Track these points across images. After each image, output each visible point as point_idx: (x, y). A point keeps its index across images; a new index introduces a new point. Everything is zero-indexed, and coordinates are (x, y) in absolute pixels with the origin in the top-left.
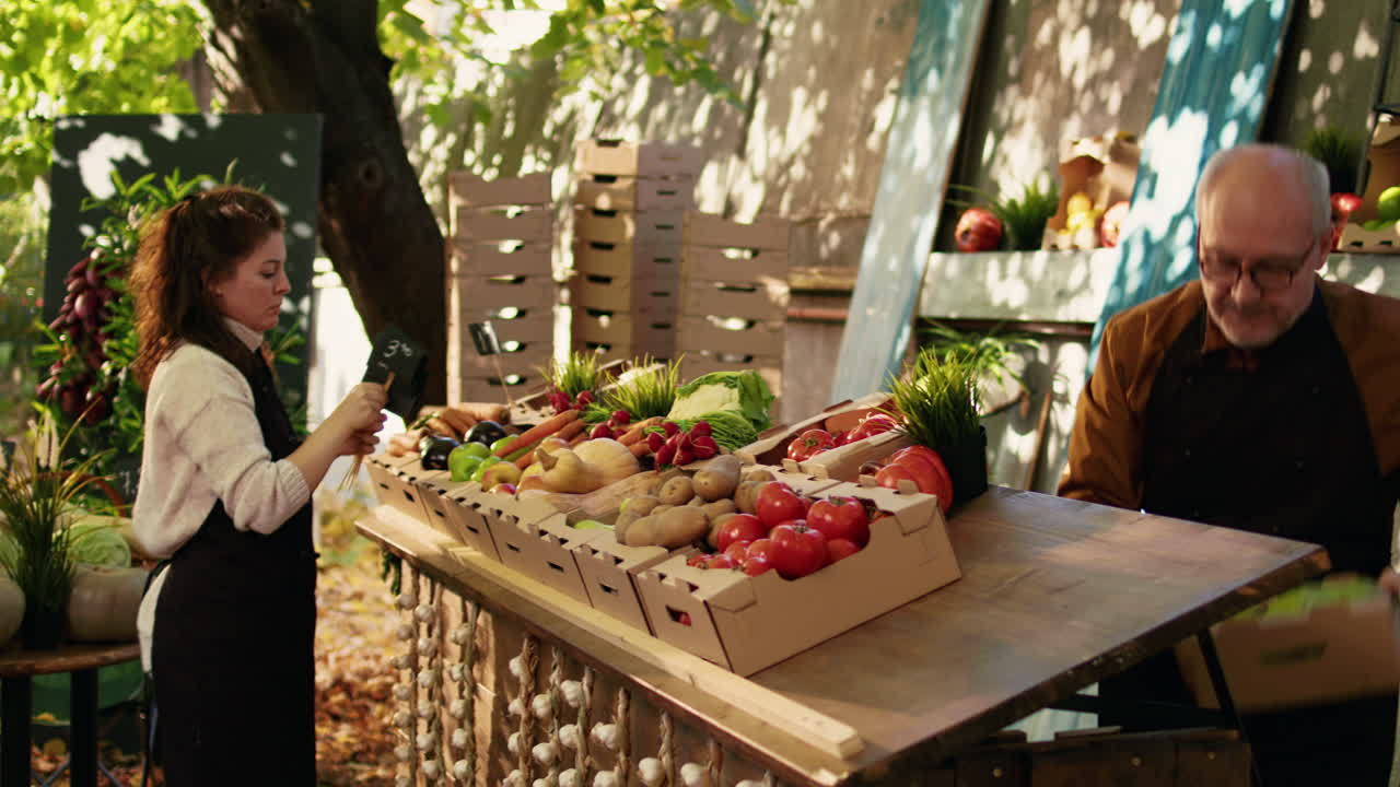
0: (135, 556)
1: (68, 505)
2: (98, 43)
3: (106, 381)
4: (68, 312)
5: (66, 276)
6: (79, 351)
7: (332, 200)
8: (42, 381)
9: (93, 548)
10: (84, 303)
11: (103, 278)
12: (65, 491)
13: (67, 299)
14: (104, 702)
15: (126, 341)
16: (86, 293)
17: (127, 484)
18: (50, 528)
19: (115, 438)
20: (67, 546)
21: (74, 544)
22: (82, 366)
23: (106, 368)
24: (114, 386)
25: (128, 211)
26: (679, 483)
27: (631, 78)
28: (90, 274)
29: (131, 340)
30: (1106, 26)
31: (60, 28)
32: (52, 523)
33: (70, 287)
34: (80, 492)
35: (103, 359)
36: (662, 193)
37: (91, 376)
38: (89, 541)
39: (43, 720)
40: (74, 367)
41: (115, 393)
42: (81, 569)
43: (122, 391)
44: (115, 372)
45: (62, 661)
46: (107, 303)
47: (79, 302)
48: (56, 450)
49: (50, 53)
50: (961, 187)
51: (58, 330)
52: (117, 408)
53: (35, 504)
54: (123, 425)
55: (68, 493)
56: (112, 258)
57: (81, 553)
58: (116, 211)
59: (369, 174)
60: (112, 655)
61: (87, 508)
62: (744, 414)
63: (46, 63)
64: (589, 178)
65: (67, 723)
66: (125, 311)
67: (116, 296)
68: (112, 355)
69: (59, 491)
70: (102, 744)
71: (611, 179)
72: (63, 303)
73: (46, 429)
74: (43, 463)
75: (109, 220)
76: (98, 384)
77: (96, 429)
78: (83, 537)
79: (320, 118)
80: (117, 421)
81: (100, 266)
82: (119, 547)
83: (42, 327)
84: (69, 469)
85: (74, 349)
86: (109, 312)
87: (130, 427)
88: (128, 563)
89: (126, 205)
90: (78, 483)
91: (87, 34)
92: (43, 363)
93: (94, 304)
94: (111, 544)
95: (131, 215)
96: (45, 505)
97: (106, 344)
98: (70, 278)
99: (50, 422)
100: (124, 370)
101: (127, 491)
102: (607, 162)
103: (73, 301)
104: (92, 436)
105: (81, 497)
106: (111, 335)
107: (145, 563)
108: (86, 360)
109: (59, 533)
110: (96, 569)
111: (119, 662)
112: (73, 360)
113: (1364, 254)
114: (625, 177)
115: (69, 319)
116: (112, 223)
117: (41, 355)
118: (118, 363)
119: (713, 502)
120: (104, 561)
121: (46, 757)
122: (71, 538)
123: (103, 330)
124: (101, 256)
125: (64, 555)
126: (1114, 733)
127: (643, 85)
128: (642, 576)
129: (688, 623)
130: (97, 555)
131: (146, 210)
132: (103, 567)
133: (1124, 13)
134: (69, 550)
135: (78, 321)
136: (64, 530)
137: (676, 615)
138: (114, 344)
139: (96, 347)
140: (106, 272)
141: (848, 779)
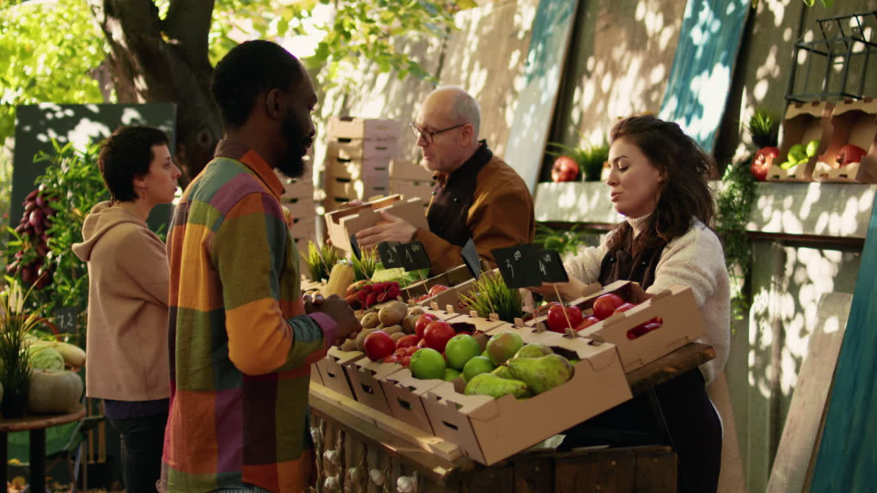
0: (67, 364)
1: (28, 335)
2: (41, 59)
3: (49, 262)
4: (25, 222)
5: (24, 201)
6: (32, 244)
7: (183, 154)
8: (10, 263)
9: (42, 360)
10: (35, 216)
11: (47, 202)
12: (26, 327)
13: (25, 214)
14: (49, 451)
15: (60, 239)
16: (37, 210)
17: (62, 322)
18: (17, 347)
19: (54, 296)
20: (27, 358)
21: (32, 357)
22: (35, 254)
23: (49, 255)
24: (54, 266)
25: (61, 163)
26: (371, 316)
28: (38, 200)
29: (64, 238)
31: (18, 49)
32: (19, 344)
33: (27, 207)
34: (34, 328)
35: (48, 250)
36: (378, 148)
37: (40, 261)
38: (40, 355)
39: (13, 463)
40: (30, 254)
41: (54, 270)
42: (36, 371)
43: (59, 269)
44: (54, 257)
45: (25, 424)
46: (49, 217)
47: (32, 216)
48: (21, 302)
49: (12, 65)
50: (555, 144)
51: (21, 232)
52: (56, 279)
53: (9, 334)
54: (59, 289)
55: (28, 328)
56: (53, 190)
57: (35, 363)
58: (54, 163)
59: (204, 139)
60: (54, 420)
61: (39, 337)
63: (10, 71)
64: (335, 140)
65: (28, 464)
66: (60, 221)
67: (54, 213)
68: (52, 247)
69: (22, 326)
70: (48, 479)
71: (348, 140)
72: (23, 217)
73: (15, 291)
74: (13, 310)
75: (50, 167)
76: (45, 265)
77: (43, 291)
78: (37, 353)
79: (175, 106)
80: (56, 286)
81: (44, 195)
82: (58, 359)
83: (11, 230)
84: (28, 314)
85: (30, 244)
86: (51, 222)
87: (63, 291)
88: (63, 367)
89: (60, 159)
90: (33, 322)
91: (35, 54)
92: (12, 252)
93: (41, 218)
94: (53, 357)
95: (63, 165)
96: (15, 334)
97: (48, 241)
98: (26, 202)
99: (16, 287)
100: (60, 256)
101: (62, 327)
102: (346, 130)
103: (28, 216)
104: (40, 296)
105: (35, 331)
106: (51, 235)
107: (72, 368)
108: (37, 251)
109: (23, 351)
110: (44, 371)
111: (58, 424)
112: (29, 251)
113: (782, 182)
114: (357, 139)
115: (26, 226)
116: (52, 169)
117: (10, 248)
118: (55, 252)
119: (391, 326)
120: (49, 367)
121: (14, 487)
122: (30, 353)
123: (46, 233)
124: (45, 188)
125: (26, 363)
126: (606, 448)
128: (349, 367)
129: (372, 392)
130: (44, 364)
131: (72, 161)
132: (48, 370)
134: (29, 360)
135: (31, 228)
136: (26, 349)
138: (53, 240)
139: (42, 243)
140: (48, 198)
141: (452, 471)
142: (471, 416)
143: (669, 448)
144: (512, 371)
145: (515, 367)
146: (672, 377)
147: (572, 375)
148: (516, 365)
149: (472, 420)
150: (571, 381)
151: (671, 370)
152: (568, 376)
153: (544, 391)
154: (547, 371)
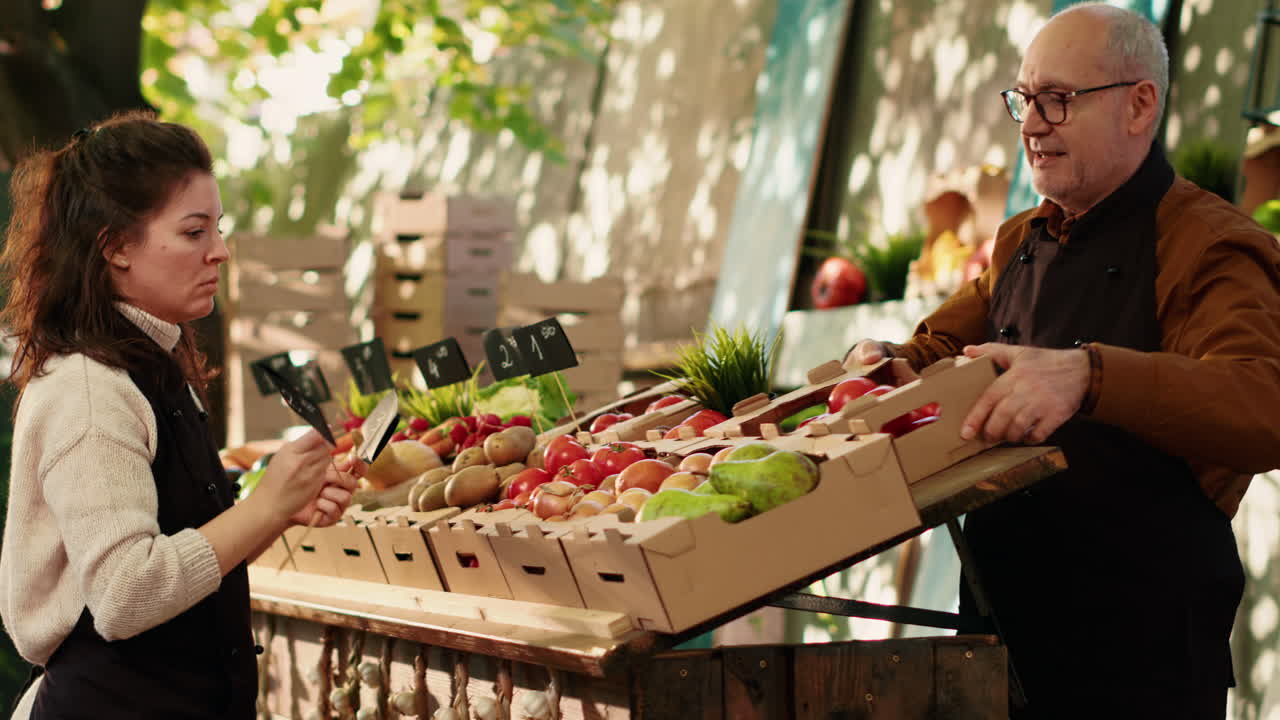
26: (471, 452)
27: (445, 136)
30: (985, 37)
36: (475, 253)
50: (820, 235)
62: (545, 414)
71: (416, 237)
114: (432, 235)
119: (506, 465)
127: (461, 139)
128: (434, 530)
129: (476, 565)
133: (1001, 18)
137: (468, 560)
141: (616, 650)
142: (645, 547)
143: (993, 638)
144: (717, 482)
145: (721, 476)
146: (992, 499)
147: (816, 483)
148: (723, 472)
149: (646, 553)
150: (814, 493)
151: (990, 487)
152: (809, 485)
153: (769, 508)
154: (774, 475)
